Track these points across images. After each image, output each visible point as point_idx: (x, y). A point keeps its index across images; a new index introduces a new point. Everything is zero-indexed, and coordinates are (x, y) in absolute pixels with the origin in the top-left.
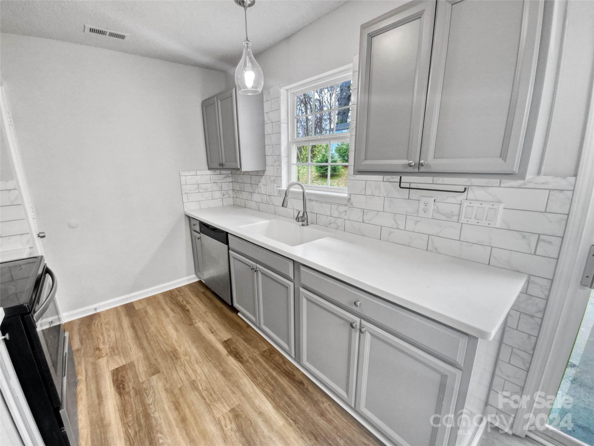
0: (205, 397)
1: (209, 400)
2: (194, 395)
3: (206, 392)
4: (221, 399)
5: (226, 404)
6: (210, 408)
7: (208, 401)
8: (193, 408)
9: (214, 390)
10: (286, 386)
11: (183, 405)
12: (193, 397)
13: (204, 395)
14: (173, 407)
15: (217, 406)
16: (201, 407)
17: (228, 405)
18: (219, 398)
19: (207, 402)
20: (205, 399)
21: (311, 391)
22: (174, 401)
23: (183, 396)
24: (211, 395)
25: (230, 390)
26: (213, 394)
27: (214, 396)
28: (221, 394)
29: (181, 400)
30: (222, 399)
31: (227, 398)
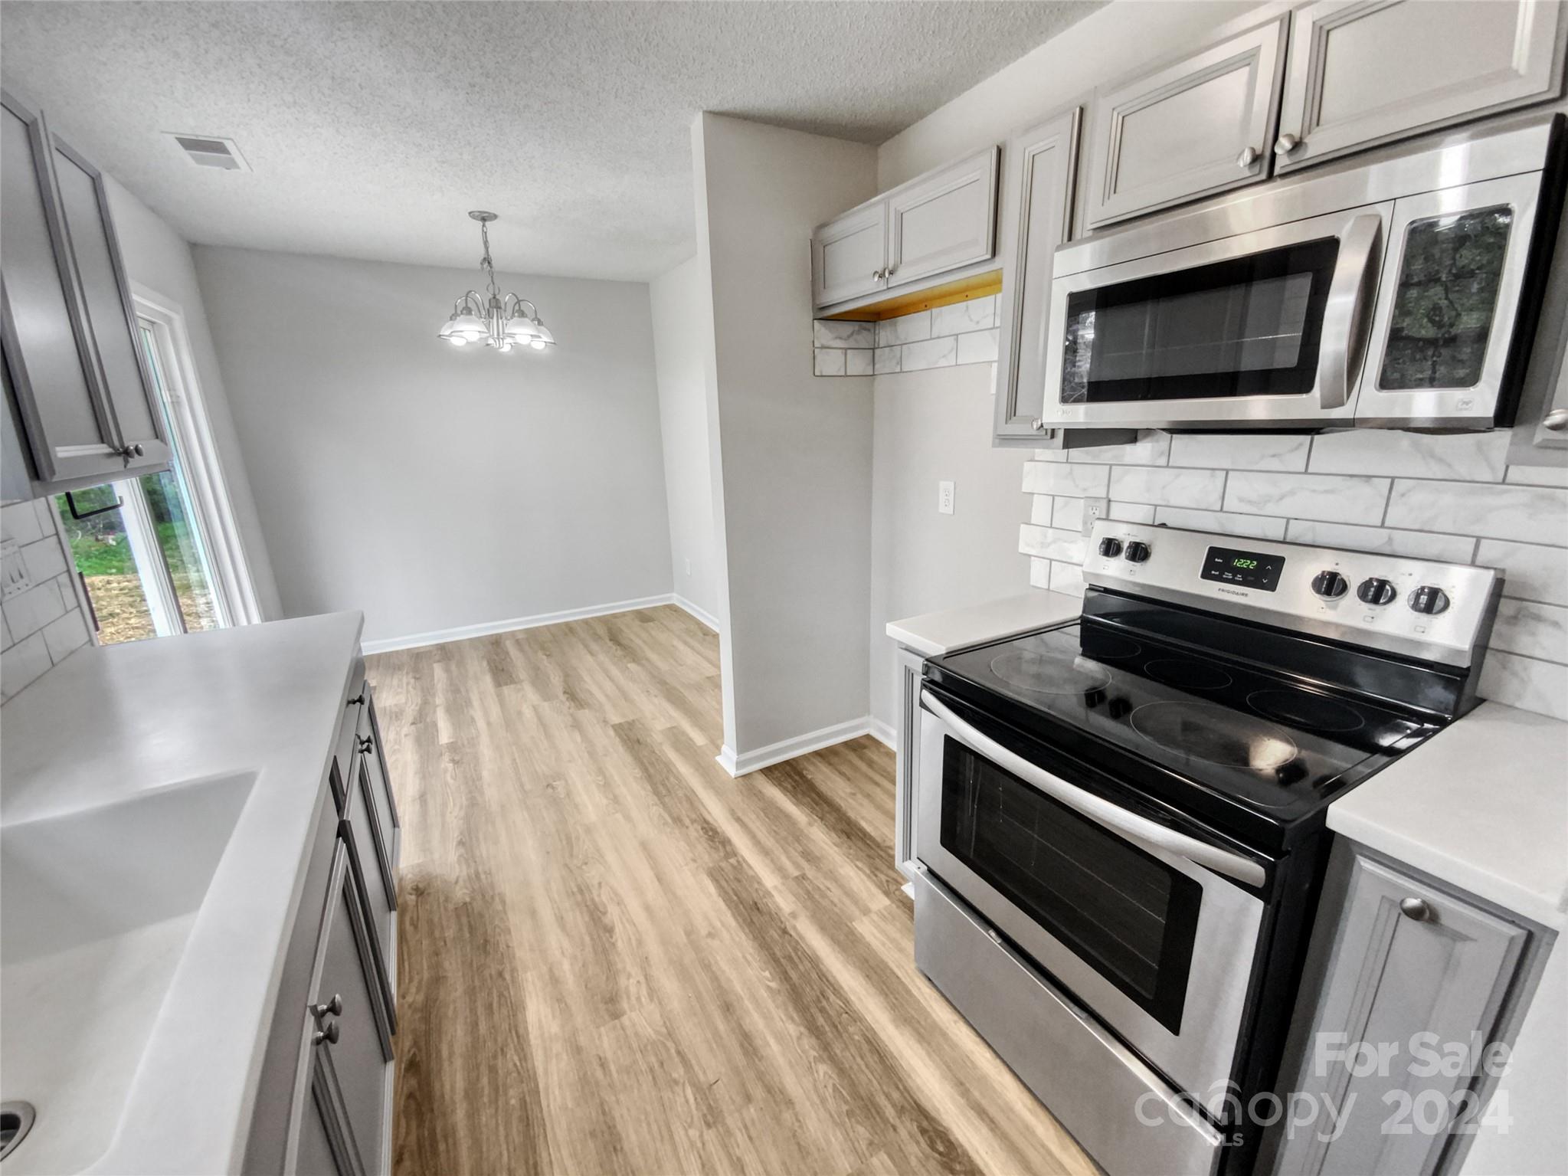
0: (677, 1059)
1: (668, 1050)
2: (707, 1071)
3: (675, 1075)
4: (639, 1046)
5: (629, 1032)
6: (666, 1028)
7: (670, 1044)
8: (709, 1036)
9: (651, 1078)
10: (458, 1062)
11: (733, 1043)
12: (711, 1066)
13: (681, 1071)
14: (758, 1042)
15: (650, 1030)
16: (691, 1033)
17: (623, 1029)
18: (641, 1052)
19: (673, 1045)
20: (679, 1053)
21: (410, 1037)
22: (760, 1060)
23: (737, 1071)
24: (662, 1064)
25: (610, 1071)
26: (656, 1066)
27: (653, 1059)
28: (635, 1062)
29: (740, 1059)
30: (635, 1046)
31: (621, 1048)
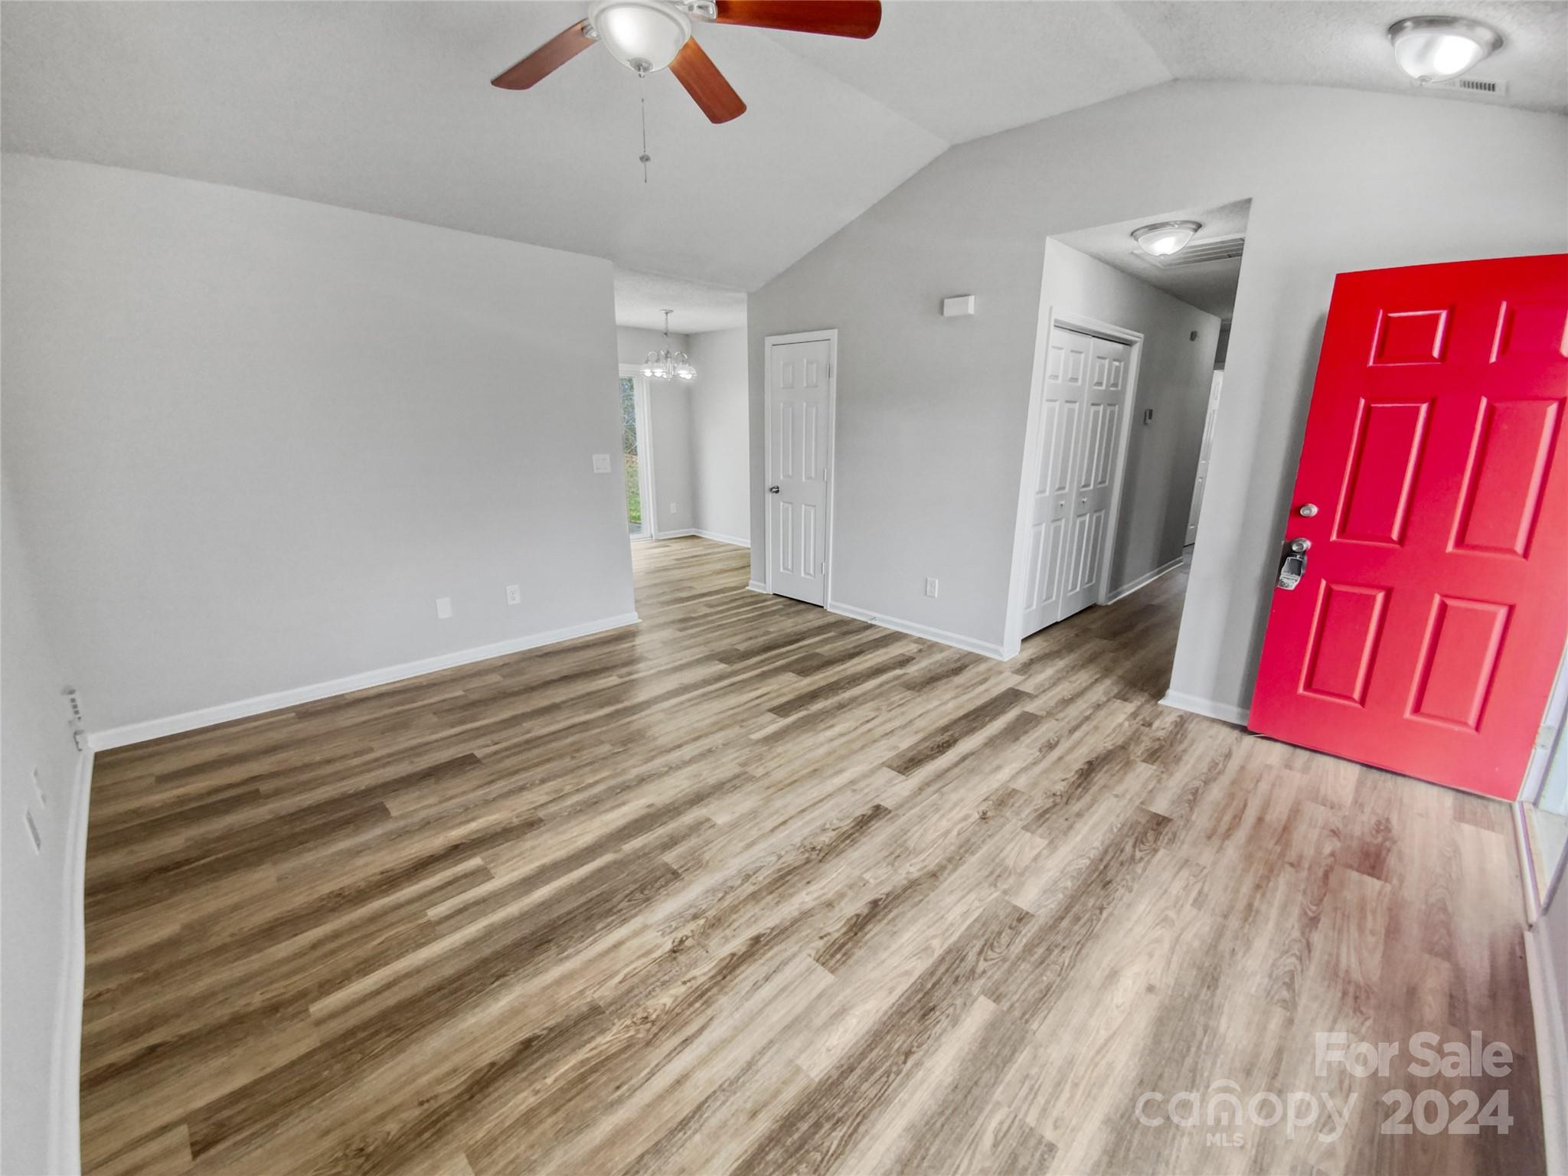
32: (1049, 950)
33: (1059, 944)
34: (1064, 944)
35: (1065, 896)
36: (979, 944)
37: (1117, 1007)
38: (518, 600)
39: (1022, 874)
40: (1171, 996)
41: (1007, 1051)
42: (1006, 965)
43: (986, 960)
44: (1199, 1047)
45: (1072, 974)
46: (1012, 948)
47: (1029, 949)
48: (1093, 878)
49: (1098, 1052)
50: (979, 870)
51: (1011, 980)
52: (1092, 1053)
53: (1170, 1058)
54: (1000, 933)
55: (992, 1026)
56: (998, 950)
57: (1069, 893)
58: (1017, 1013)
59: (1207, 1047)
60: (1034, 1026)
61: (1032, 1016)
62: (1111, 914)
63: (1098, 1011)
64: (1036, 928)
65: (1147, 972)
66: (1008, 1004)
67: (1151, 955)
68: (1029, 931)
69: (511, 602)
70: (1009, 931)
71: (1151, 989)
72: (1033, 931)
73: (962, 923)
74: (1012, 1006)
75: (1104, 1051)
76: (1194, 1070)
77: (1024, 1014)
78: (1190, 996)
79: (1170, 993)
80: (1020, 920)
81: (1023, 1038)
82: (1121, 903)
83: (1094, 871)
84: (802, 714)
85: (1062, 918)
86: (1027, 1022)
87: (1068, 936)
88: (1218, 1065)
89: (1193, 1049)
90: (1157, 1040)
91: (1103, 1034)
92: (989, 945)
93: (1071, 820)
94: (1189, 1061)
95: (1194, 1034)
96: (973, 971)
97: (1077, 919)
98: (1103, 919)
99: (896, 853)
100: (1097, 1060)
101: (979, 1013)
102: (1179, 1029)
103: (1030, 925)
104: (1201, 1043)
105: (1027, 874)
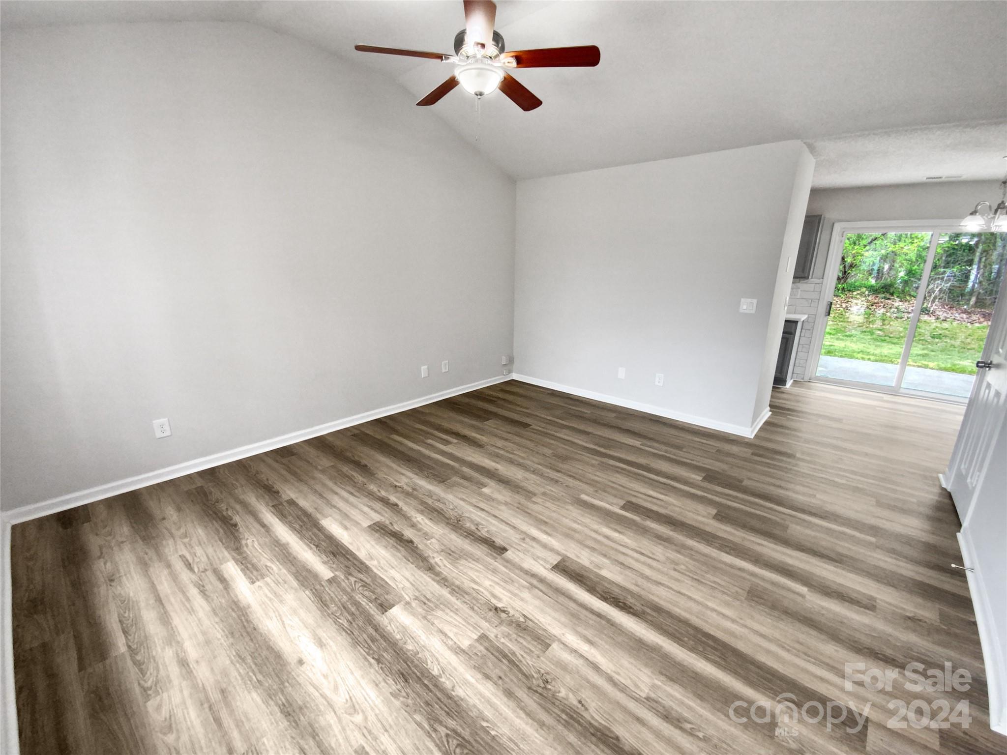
32: (352, 614)
33: (354, 621)
34: (354, 623)
35: (397, 640)
36: (368, 581)
37: (299, 636)
38: (661, 384)
39: (425, 618)
40: (290, 673)
41: (301, 578)
42: (349, 590)
43: (355, 581)
44: (253, 671)
45: (330, 620)
46: (360, 596)
47: (357, 604)
48: (413, 668)
49: (280, 615)
50: (432, 593)
51: (339, 590)
52: (281, 613)
53: (257, 650)
54: (373, 592)
55: (316, 576)
56: (360, 588)
57: (401, 643)
58: (318, 587)
59: (250, 676)
60: (307, 592)
61: (313, 593)
62: (370, 665)
63: (301, 624)
64: (372, 612)
65: (313, 666)
66: (325, 585)
67: (325, 676)
68: (372, 609)
69: (657, 383)
70: (374, 597)
71: (301, 662)
72: (370, 610)
73: (387, 577)
74: (323, 586)
75: (279, 618)
76: (243, 660)
77: (316, 590)
78: (285, 687)
79: (293, 673)
80: (381, 605)
81: (304, 586)
82: (381, 679)
83: (422, 673)
84: (636, 518)
85: (376, 630)
86: (311, 590)
87: (360, 628)
88: (238, 677)
89: (253, 666)
90: (270, 648)
91: (287, 622)
92: (365, 585)
93: (500, 682)
94: (249, 660)
95: (260, 672)
96: (350, 574)
97: (373, 640)
98: (369, 658)
99: (452, 554)
100: (277, 613)
101: (325, 572)
102: (269, 666)
103: (376, 609)
104: (255, 675)
105: (426, 622)
